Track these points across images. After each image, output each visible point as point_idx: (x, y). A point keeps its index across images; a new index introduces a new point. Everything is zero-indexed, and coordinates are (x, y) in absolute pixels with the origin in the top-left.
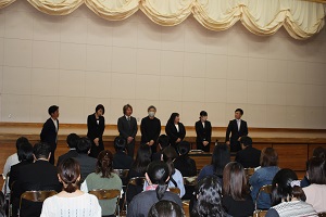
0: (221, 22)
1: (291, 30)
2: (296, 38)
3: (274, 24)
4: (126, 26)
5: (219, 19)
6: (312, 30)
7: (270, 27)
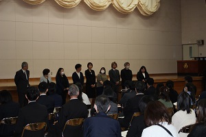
0: (101, 4)
1: (141, 9)
2: (144, 14)
3: (132, 6)
4: (41, 9)
5: (100, 3)
6: (154, 9)
7: (130, 8)
